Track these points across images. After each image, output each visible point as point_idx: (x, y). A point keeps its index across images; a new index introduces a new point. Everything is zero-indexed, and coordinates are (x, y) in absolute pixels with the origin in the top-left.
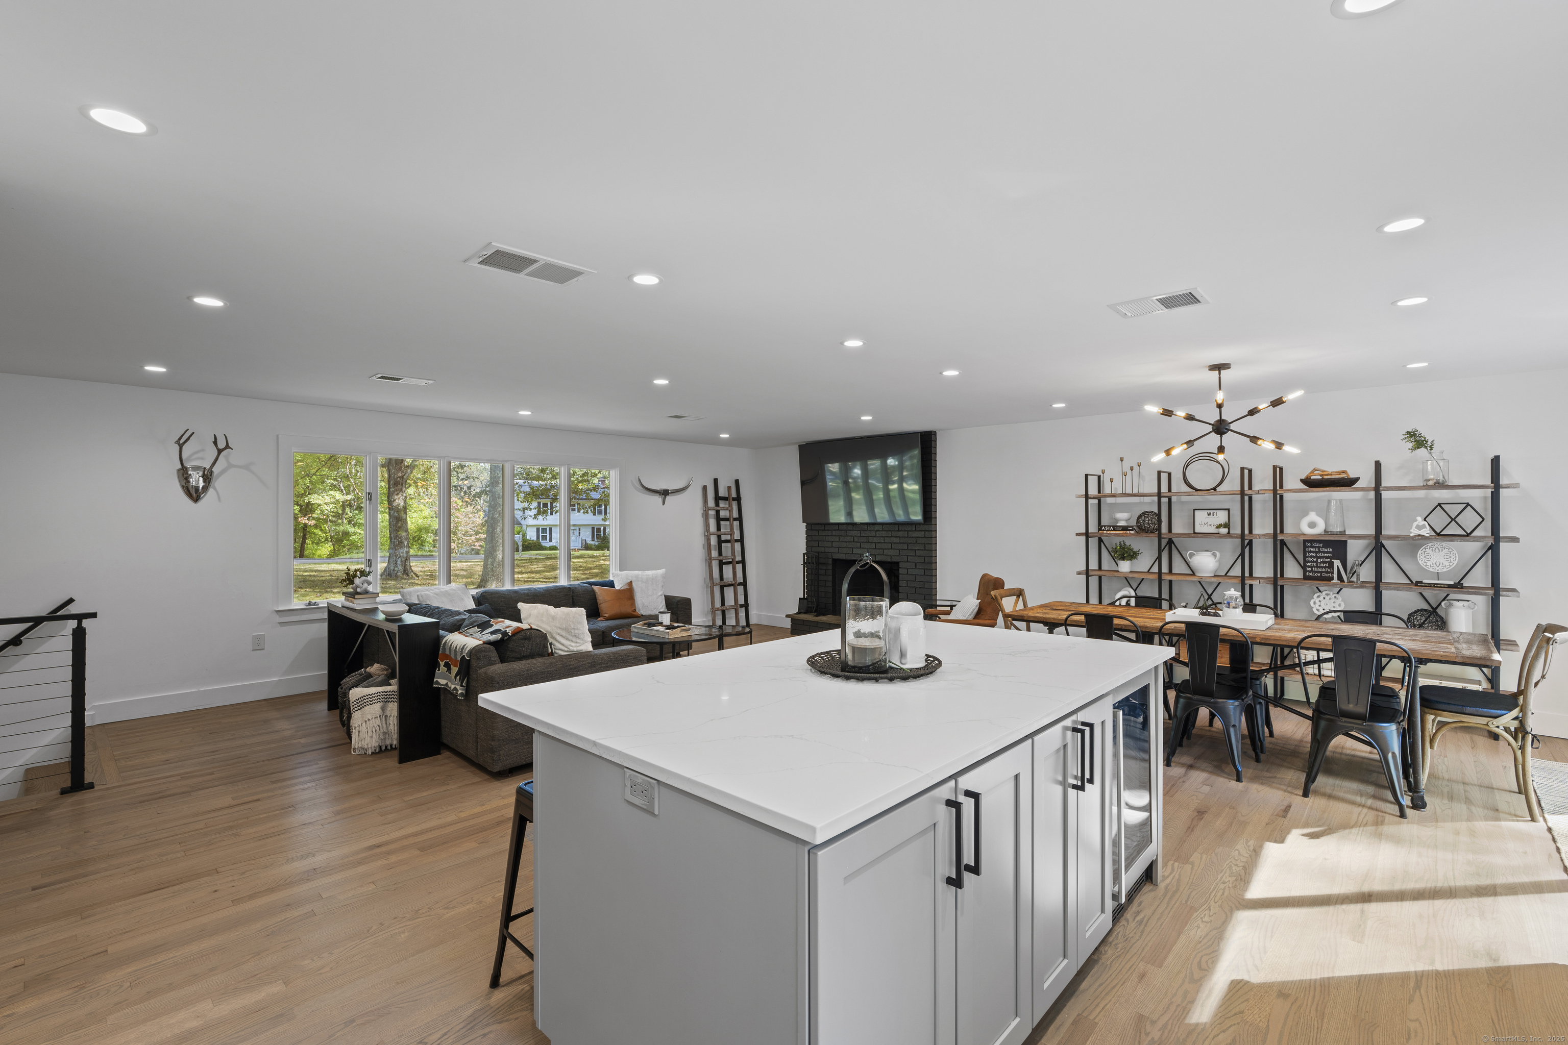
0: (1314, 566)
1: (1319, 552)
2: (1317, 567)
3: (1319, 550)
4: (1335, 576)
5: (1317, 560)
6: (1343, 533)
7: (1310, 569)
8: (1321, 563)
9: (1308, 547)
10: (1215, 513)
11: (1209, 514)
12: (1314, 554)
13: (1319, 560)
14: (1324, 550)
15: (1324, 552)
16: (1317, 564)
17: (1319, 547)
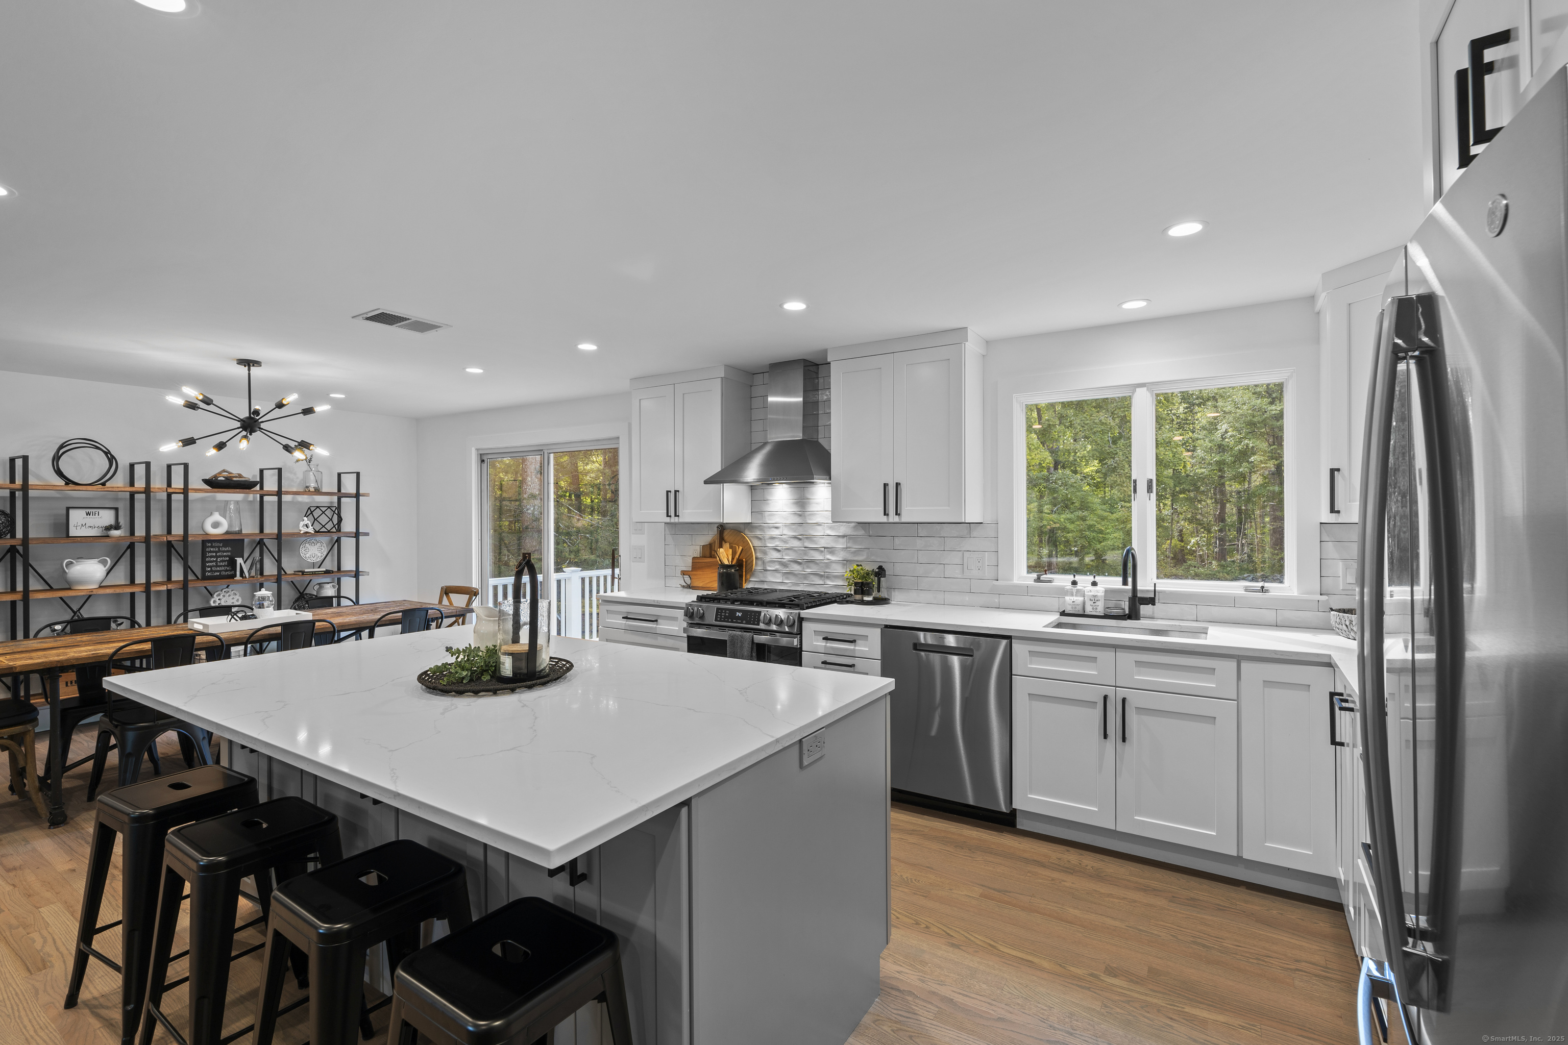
0: (213, 566)
1: (219, 551)
2: (217, 566)
3: (219, 549)
4: (238, 573)
5: (217, 559)
6: (240, 532)
7: (209, 569)
8: (220, 562)
9: (209, 547)
10: (97, 513)
11: (88, 514)
12: (214, 554)
13: (219, 560)
14: (224, 549)
15: (224, 552)
16: (217, 564)
17: (219, 547)
